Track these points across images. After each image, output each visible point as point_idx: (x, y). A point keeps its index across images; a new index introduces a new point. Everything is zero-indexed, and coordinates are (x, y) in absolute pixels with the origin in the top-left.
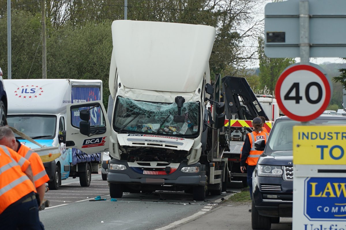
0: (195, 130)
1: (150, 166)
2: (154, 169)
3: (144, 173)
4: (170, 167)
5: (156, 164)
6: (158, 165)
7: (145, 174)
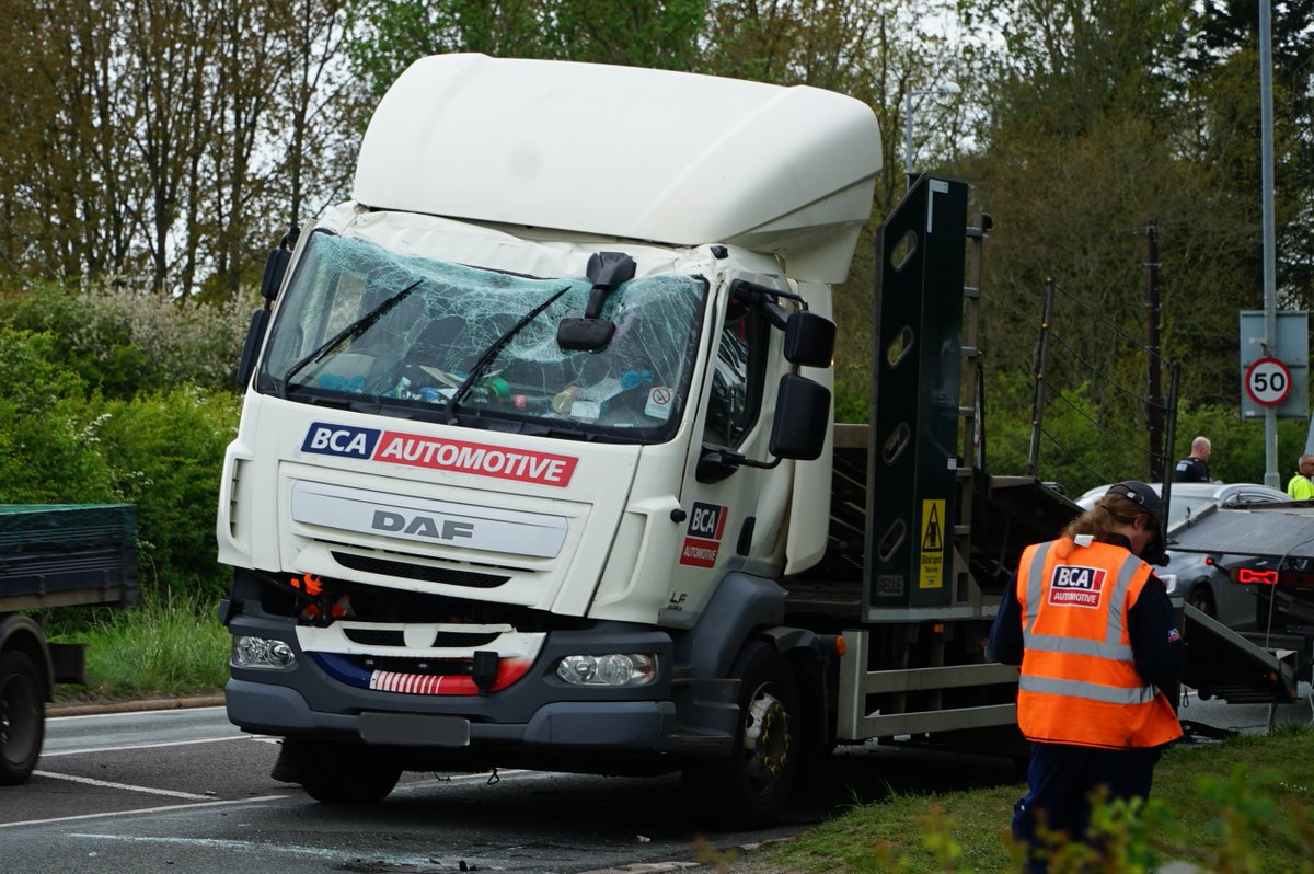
0: (657, 408)
1: (403, 645)
2: (423, 666)
3: (372, 686)
4: (495, 654)
5: (432, 638)
6: (443, 640)
7: (380, 688)
